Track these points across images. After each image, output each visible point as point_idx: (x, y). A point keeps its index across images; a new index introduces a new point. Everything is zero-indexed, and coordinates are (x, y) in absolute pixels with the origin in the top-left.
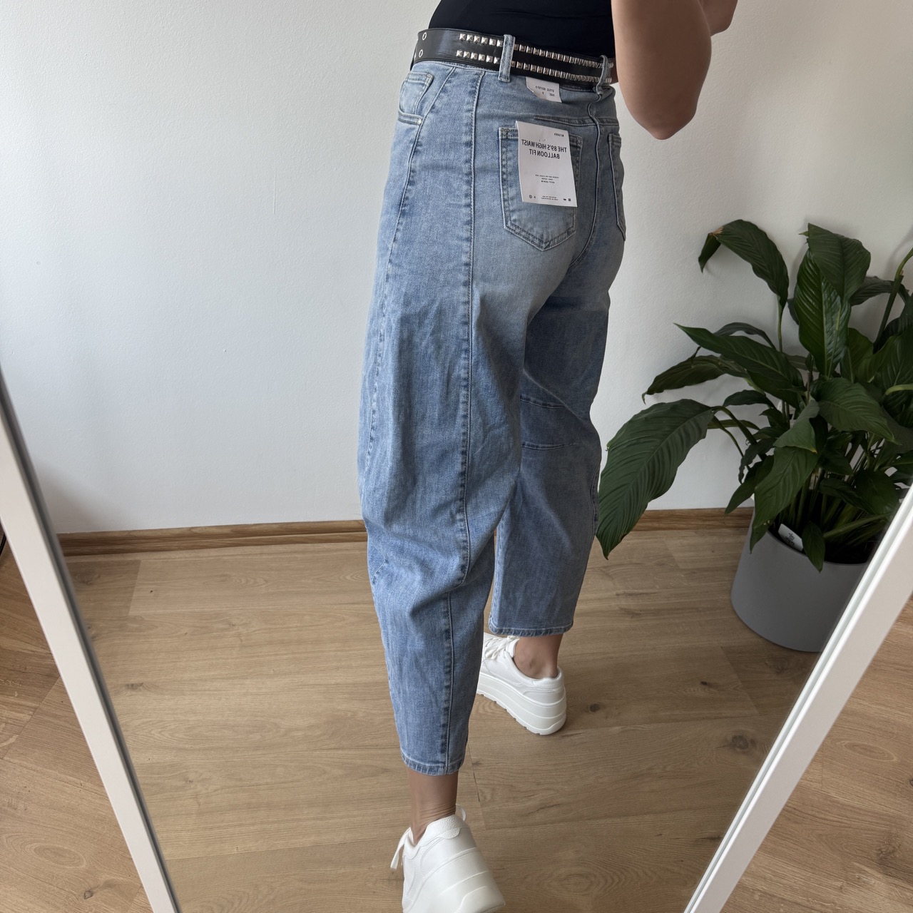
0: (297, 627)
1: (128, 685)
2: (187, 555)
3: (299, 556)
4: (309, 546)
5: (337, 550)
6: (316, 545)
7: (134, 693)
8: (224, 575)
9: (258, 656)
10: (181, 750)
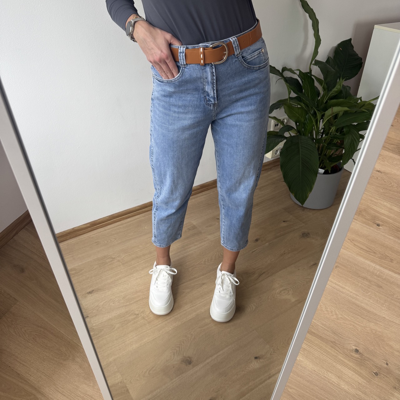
0: (139, 251)
1: (88, 293)
2: (75, 240)
3: (120, 226)
4: (122, 222)
5: (134, 220)
6: (125, 220)
7: (92, 294)
8: (97, 242)
9: (132, 265)
10: (126, 306)
